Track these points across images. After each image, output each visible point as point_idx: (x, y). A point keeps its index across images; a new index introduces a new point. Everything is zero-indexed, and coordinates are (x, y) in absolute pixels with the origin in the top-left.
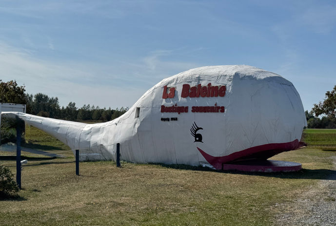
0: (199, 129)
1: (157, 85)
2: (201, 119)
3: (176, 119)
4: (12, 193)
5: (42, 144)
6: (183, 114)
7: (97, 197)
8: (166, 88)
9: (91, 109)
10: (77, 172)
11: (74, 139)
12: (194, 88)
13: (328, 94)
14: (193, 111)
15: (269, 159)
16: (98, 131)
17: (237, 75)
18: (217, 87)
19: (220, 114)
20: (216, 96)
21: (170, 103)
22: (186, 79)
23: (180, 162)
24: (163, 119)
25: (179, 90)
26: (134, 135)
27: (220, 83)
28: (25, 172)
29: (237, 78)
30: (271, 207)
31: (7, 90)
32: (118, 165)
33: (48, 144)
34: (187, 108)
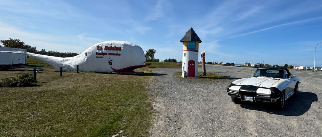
0: (111, 60)
1: (94, 45)
2: (112, 57)
3: (102, 57)
4: (34, 83)
5: (34, 65)
6: (105, 56)
7: (76, 84)
8: (98, 47)
9: (53, 52)
10: (61, 75)
11: (55, 63)
12: (109, 47)
13: (147, 52)
14: (109, 55)
15: (133, 70)
16: (67, 60)
17: (125, 44)
18: (118, 47)
19: (119, 56)
20: (118, 50)
21: (100, 52)
22: (106, 44)
23: (103, 71)
24: (97, 57)
25: (104, 47)
26: (84, 62)
27: (119, 46)
28: (38, 75)
29: (125, 45)
30: (142, 84)
31: (14, 43)
32: (78, 72)
33: (37, 65)
34: (107, 54)
